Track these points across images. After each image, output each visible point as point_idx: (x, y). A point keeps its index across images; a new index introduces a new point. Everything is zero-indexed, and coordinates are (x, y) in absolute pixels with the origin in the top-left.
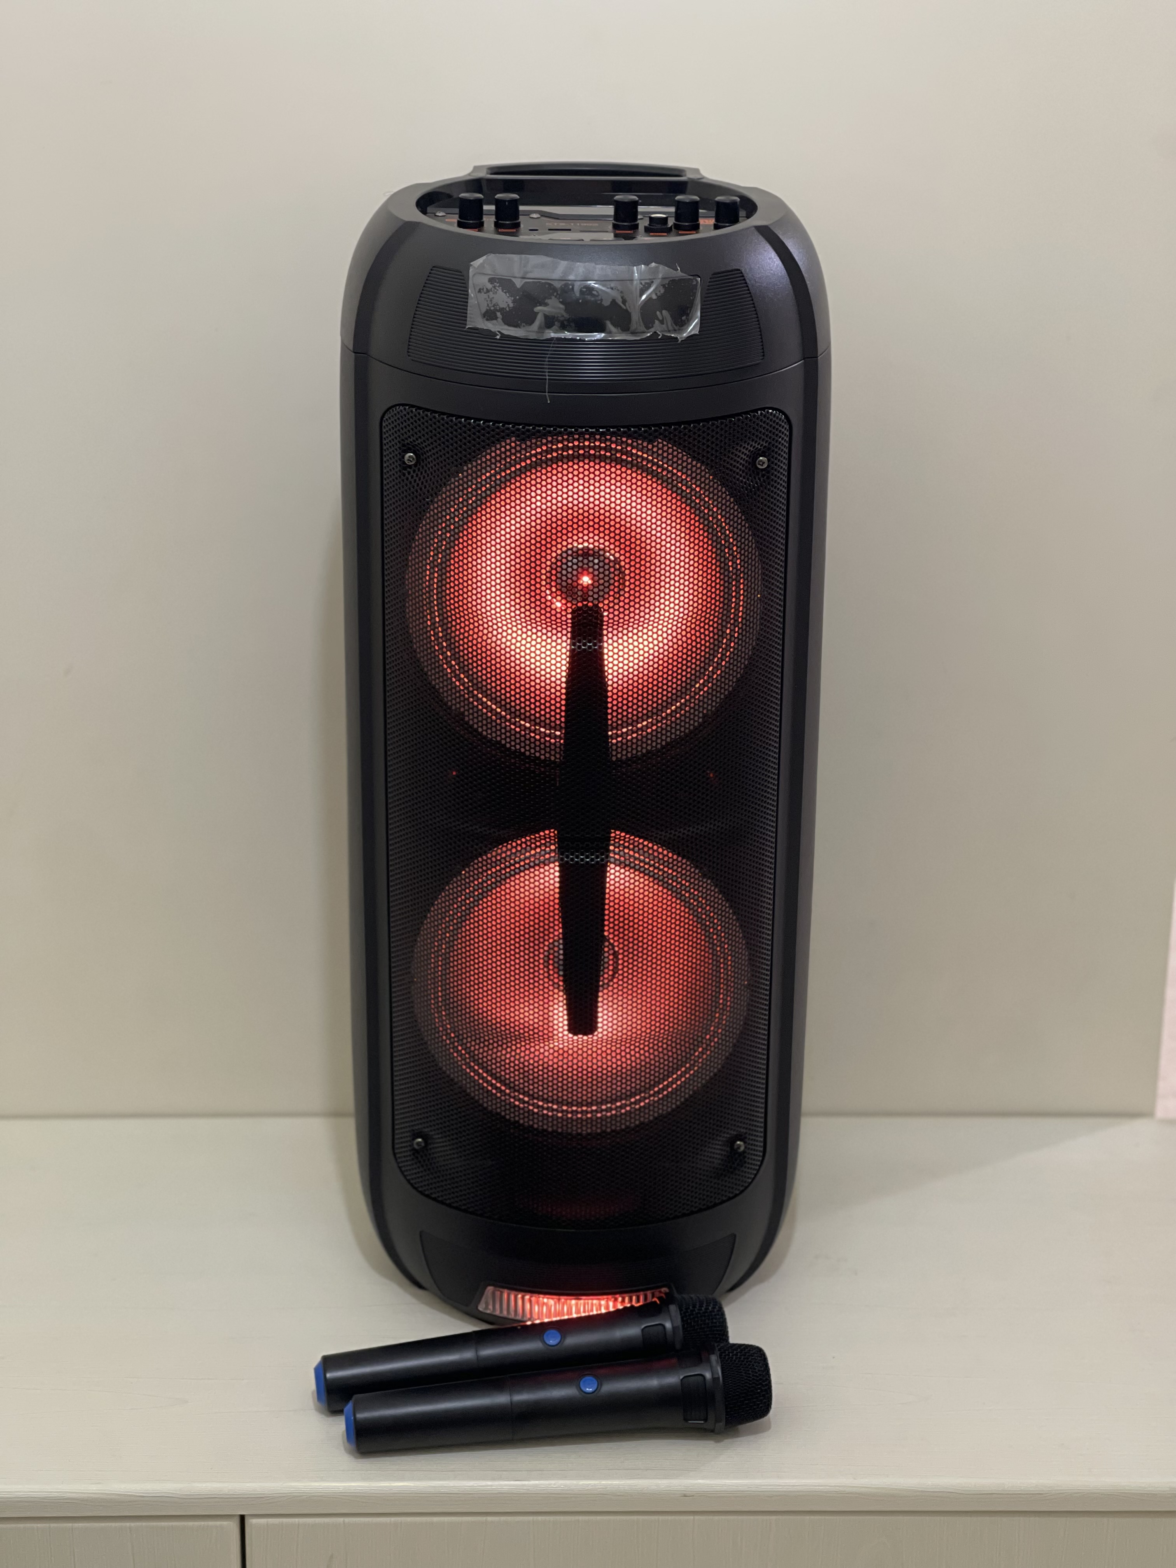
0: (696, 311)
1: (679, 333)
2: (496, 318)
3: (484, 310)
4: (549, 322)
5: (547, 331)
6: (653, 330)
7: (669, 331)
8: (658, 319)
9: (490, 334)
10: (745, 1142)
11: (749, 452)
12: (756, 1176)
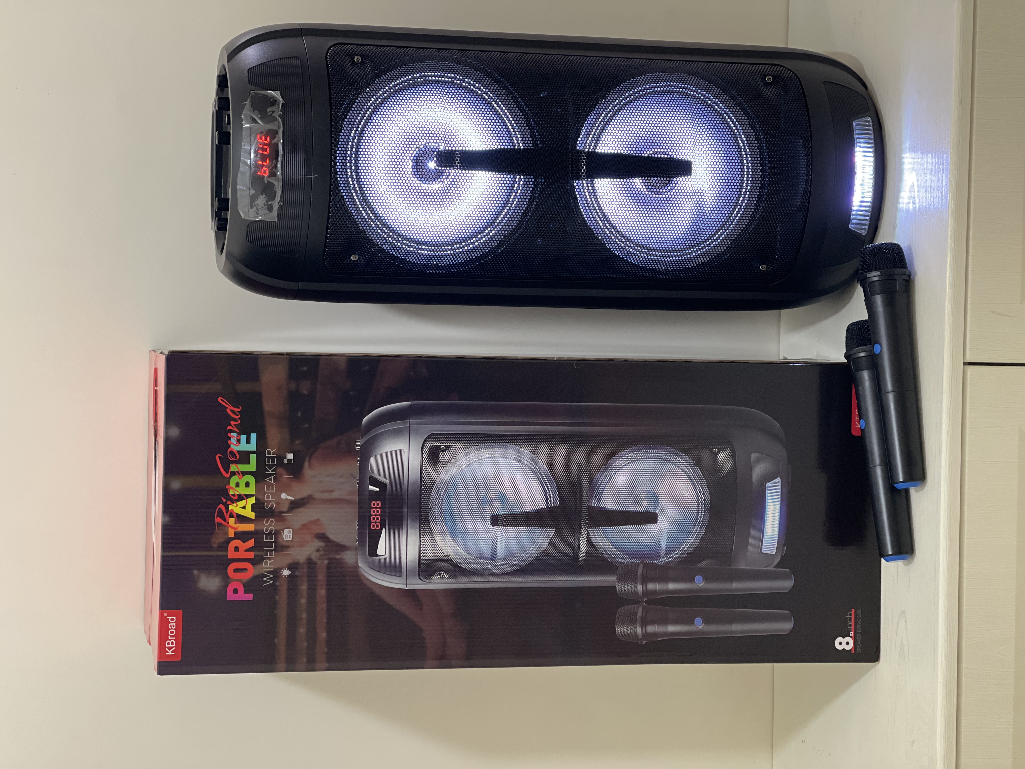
0: (268, 92)
1: (280, 102)
3: (268, 212)
4: (273, 174)
5: (277, 176)
6: (278, 117)
7: (278, 108)
8: (273, 114)
9: (280, 208)
10: (767, 75)
11: (351, 67)
12: (789, 69)
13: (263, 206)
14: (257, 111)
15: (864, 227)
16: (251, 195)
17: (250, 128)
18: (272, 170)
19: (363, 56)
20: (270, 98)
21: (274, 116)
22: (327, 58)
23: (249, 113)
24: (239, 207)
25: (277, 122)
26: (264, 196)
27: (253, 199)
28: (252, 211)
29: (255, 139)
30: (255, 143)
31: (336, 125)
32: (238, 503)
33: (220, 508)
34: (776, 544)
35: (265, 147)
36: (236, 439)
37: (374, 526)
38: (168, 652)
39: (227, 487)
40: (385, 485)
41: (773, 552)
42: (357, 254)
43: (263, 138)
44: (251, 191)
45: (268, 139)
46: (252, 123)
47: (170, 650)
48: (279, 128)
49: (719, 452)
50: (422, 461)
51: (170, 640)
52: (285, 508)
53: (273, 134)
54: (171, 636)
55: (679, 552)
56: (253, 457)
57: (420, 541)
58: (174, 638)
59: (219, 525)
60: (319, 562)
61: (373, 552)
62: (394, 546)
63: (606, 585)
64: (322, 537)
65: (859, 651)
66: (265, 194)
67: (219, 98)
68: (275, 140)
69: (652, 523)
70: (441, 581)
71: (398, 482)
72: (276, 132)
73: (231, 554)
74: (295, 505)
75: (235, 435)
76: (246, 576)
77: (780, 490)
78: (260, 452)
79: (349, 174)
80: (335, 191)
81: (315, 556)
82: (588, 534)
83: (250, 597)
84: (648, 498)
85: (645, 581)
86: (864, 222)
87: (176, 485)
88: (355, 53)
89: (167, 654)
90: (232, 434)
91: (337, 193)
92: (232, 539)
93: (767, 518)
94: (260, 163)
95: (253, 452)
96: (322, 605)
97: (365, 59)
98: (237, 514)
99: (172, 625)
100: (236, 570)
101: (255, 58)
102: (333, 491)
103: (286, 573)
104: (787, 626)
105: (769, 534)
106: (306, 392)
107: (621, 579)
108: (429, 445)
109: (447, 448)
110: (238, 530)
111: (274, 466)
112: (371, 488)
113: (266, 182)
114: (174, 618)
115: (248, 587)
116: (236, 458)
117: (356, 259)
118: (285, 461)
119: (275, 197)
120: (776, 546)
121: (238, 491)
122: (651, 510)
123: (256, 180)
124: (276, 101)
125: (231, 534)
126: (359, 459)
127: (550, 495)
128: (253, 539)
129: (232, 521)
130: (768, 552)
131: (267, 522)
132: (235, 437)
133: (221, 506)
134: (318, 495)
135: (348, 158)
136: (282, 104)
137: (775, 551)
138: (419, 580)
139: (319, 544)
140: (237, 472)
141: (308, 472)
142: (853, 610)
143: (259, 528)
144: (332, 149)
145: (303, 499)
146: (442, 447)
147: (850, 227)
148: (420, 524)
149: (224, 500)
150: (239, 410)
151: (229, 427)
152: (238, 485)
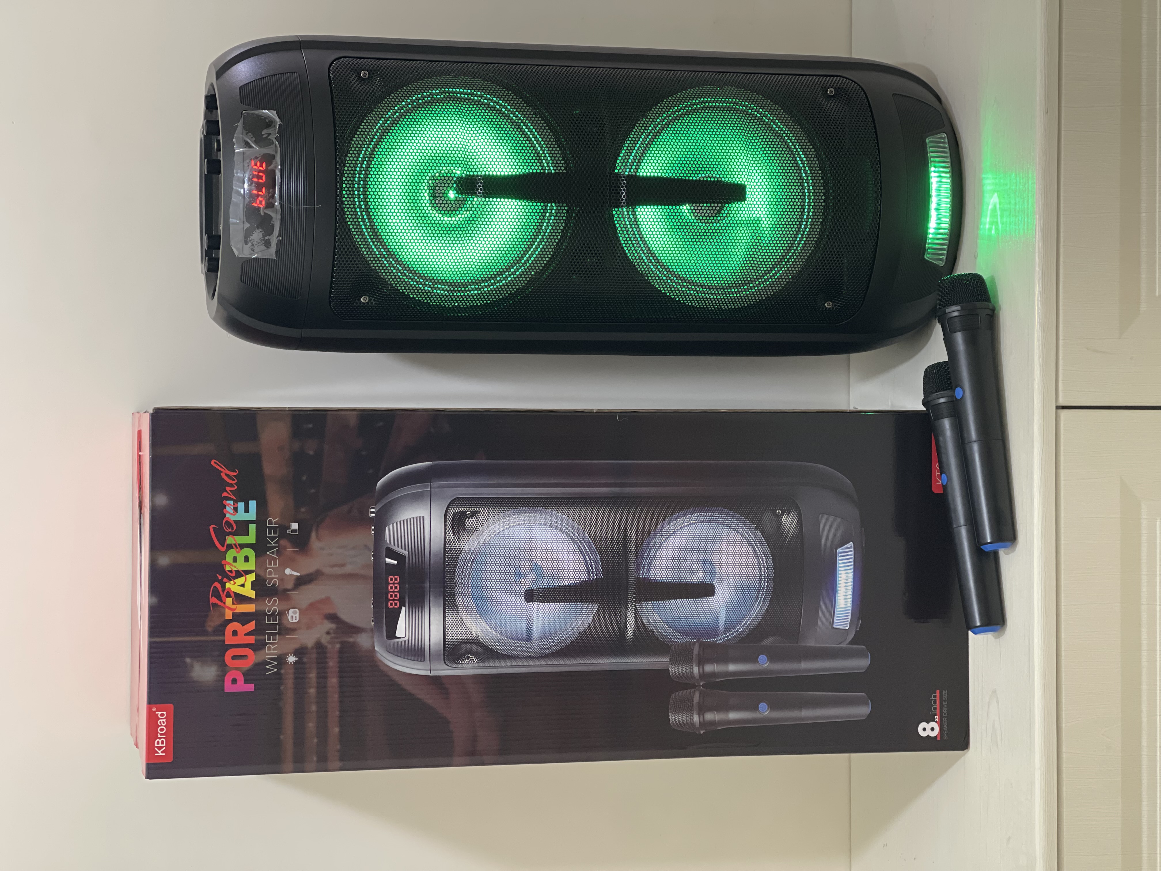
0: (263, 113)
1: (277, 122)
2: (269, 240)
3: (265, 248)
4: (270, 205)
5: (275, 207)
6: (274, 140)
7: (275, 130)
8: (268, 136)
9: (279, 244)
10: (829, 88)
11: (356, 83)
12: (853, 81)
13: (259, 241)
14: (250, 134)
15: (941, 257)
16: (245, 229)
17: (243, 153)
18: (269, 200)
19: (371, 71)
20: (265, 118)
21: (270, 139)
22: (329, 73)
23: (241, 136)
24: (232, 243)
25: (273, 146)
26: (261, 230)
27: (248, 234)
28: (247, 248)
29: (248, 166)
30: (249, 170)
31: (341, 148)
32: (235, 581)
33: (215, 587)
34: (850, 617)
35: (261, 174)
36: (232, 508)
37: (391, 604)
38: (158, 753)
39: (223, 562)
40: (404, 557)
41: (847, 627)
42: (367, 296)
43: (258, 164)
44: (245, 225)
45: (264, 165)
46: (245, 147)
47: (159, 750)
48: (276, 153)
49: (782, 514)
50: (445, 529)
51: (160, 738)
52: (290, 585)
53: (268, 159)
54: (161, 734)
55: (739, 629)
56: (252, 528)
57: (445, 621)
58: (164, 736)
59: (215, 605)
60: (329, 646)
61: (391, 634)
62: (415, 627)
63: (657, 667)
64: (333, 618)
65: (946, 737)
66: (262, 228)
67: (207, 121)
68: (271, 167)
69: (709, 596)
70: (471, 665)
71: (418, 552)
72: (273, 157)
73: (229, 639)
74: (301, 582)
75: (231, 502)
76: (247, 664)
77: (852, 557)
78: (261, 522)
79: (357, 203)
80: (341, 223)
81: (325, 640)
82: (636, 610)
83: (251, 687)
84: (703, 568)
85: (701, 663)
86: (941, 252)
87: (164, 561)
88: (361, 68)
89: (156, 754)
90: (228, 502)
91: (343, 226)
92: (230, 621)
93: (839, 589)
94: (255, 192)
95: (252, 522)
96: (334, 697)
97: (373, 74)
98: (234, 592)
99: (162, 721)
100: (234, 658)
101: (248, 74)
102: (343, 565)
103: (292, 659)
104: (863, 711)
105: (841, 606)
106: (311, 453)
107: (674, 661)
108: (453, 510)
109: (474, 514)
110: (236, 611)
111: (276, 537)
112: (388, 560)
113: (262, 214)
114: (165, 713)
115: (249, 676)
116: (233, 529)
117: (367, 301)
118: (289, 532)
119: (273, 231)
120: (849, 620)
121: (235, 567)
122: (707, 581)
123: (251, 212)
124: (272, 122)
125: (229, 615)
126: (373, 527)
127: (591, 565)
128: (254, 621)
129: (229, 601)
130: (841, 627)
131: (269, 602)
132: (231, 505)
133: (217, 585)
134: (327, 570)
135: (356, 186)
136: (279, 125)
137: (848, 625)
138: (445, 665)
139: (330, 626)
140: (235, 545)
141: (315, 543)
142: (938, 692)
143: (261, 608)
144: (337, 175)
145: (310, 575)
146: (468, 513)
147: (925, 257)
148: (445, 600)
149: (220, 578)
150: (235, 474)
151: (225, 494)
152: (235, 560)
